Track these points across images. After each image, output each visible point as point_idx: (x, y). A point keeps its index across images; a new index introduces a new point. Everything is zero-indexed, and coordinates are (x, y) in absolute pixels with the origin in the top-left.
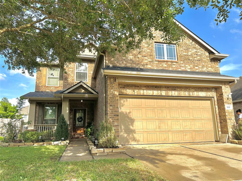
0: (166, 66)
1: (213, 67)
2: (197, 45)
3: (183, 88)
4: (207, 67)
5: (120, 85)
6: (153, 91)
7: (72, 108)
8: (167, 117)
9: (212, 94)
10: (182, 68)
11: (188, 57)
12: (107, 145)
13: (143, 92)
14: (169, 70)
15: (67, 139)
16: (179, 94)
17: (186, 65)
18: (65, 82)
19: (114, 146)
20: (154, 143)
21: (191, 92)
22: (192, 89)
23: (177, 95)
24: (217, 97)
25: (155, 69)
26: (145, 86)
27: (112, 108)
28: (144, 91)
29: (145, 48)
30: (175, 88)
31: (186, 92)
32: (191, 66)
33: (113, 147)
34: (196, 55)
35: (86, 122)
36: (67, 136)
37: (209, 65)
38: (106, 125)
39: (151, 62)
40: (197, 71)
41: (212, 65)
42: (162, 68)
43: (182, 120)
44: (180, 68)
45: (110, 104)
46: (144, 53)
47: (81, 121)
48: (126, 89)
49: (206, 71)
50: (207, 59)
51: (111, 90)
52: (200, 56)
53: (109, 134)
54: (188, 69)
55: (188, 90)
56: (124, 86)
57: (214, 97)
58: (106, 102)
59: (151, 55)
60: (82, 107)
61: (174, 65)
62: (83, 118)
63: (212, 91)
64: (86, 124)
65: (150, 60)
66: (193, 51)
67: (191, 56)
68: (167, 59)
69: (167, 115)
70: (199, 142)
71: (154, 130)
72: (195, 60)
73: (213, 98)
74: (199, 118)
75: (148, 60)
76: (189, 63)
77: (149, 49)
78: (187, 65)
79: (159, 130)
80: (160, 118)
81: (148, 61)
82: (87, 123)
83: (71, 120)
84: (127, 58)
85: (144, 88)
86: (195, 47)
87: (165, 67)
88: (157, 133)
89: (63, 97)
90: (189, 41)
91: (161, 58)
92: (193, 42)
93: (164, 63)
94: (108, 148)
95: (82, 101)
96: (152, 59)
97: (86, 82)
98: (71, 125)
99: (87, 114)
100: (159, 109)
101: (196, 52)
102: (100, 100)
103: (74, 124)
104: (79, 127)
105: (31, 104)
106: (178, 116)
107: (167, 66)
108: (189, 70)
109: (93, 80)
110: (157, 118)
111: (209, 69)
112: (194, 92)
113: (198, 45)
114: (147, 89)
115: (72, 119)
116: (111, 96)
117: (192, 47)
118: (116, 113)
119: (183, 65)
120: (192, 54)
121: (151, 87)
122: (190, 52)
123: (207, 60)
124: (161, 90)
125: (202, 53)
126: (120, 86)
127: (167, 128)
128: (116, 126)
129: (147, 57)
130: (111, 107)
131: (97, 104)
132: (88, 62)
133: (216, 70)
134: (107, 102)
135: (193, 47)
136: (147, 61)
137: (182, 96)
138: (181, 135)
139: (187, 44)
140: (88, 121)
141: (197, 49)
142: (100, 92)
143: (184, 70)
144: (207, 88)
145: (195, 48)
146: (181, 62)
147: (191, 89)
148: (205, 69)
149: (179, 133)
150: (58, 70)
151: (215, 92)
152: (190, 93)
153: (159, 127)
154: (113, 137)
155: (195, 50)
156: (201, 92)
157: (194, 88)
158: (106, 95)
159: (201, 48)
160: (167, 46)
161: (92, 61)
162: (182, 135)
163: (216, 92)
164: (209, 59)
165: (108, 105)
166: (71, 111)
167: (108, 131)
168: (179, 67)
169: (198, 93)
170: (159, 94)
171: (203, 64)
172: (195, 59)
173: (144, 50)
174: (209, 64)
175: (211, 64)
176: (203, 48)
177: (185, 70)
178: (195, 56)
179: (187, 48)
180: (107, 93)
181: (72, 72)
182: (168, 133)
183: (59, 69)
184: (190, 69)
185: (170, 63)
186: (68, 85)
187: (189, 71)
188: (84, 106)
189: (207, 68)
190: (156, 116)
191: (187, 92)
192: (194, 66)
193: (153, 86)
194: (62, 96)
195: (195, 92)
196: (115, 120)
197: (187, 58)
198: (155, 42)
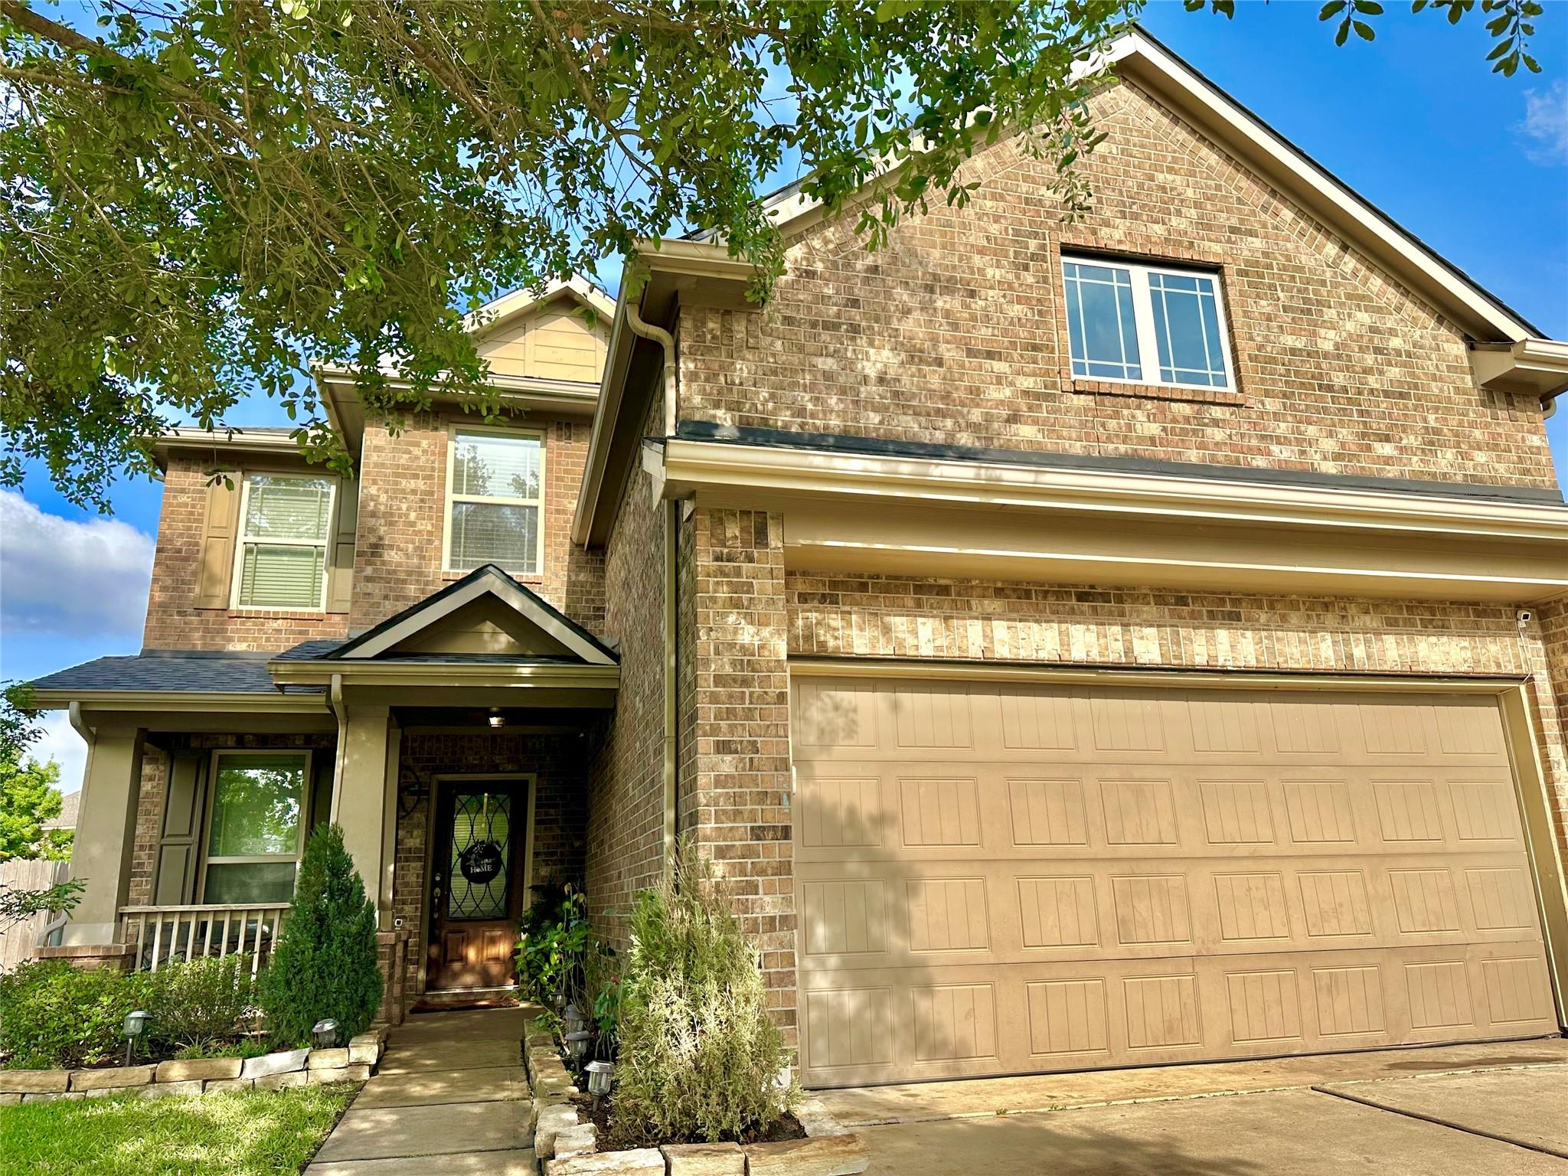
0: (1154, 429)
1: (1502, 442)
2: (1376, 282)
3: (1294, 606)
4: (1458, 445)
5: (800, 579)
6: (1064, 626)
7: (423, 776)
8: (1178, 841)
9: (1517, 656)
10: (1275, 448)
11: (1318, 366)
12: (700, 1114)
13: (988, 637)
14: (1184, 460)
15: (363, 1030)
16: (1271, 651)
17: (1303, 427)
18: (368, 579)
19: (756, 1123)
20: (1080, 1060)
21: (1361, 636)
22: (1367, 612)
23: (1253, 663)
24: (1552, 678)
25: (1073, 451)
26: (999, 585)
27: (732, 771)
28: (995, 623)
29: (991, 293)
30: (1236, 602)
31: (1323, 640)
32: (1344, 433)
33: (752, 1133)
34: (1378, 351)
35: (528, 881)
36: (363, 1003)
37: (1477, 434)
38: (682, 920)
39: (1038, 396)
40: (1390, 475)
41: (1500, 430)
42: (1122, 448)
43: (1300, 865)
44: (1260, 451)
45: (715, 730)
46: (985, 332)
47: (483, 878)
48: (848, 608)
49: (1459, 479)
50: (1459, 384)
51: (727, 615)
52: (1408, 358)
53: (714, 1004)
54: (1325, 459)
55: (1330, 619)
56: (834, 585)
57: (1532, 679)
58: (685, 720)
59: (1035, 348)
60: (495, 769)
61: (1216, 423)
62: (504, 856)
63: (1510, 630)
64: (528, 900)
65: (1027, 383)
66: (1350, 326)
67: (1339, 357)
68: (1163, 380)
69: (1176, 827)
70: (1436, 1040)
71: (1077, 952)
72: (1371, 392)
73: (1523, 688)
74: (1428, 847)
75: (1012, 384)
76: (1325, 410)
77: (1019, 300)
78: (1312, 431)
79: (1122, 950)
80: (1124, 851)
81: (1015, 395)
82: (534, 888)
83: (413, 864)
84: (849, 365)
85: (992, 605)
86: (1363, 298)
87: (1152, 440)
88: (1103, 979)
89: (343, 687)
90: (1319, 249)
91: (1118, 372)
92: (1347, 257)
93: (1139, 407)
94: (702, 1139)
95: (494, 721)
96: (1047, 373)
97: (531, 574)
98: (408, 909)
99: (537, 822)
100: (1113, 773)
101: (1373, 330)
102: (633, 707)
103: (432, 898)
104: (469, 919)
105: (100, 751)
106: (1266, 834)
107: (1164, 429)
108: (1330, 468)
109: (583, 558)
110: (1099, 849)
111: (1481, 457)
112: (1378, 633)
113: (1387, 278)
114: (1014, 615)
115: (419, 859)
116: (728, 670)
117: (1341, 291)
118: (772, 816)
119: (1283, 429)
120: (1345, 345)
121: (1045, 598)
122: (1331, 334)
123: (1457, 390)
124: (1125, 620)
125: (1417, 336)
126: (800, 586)
127: (1181, 931)
128: (772, 929)
129: (1009, 359)
130: (728, 758)
131: (613, 739)
132: (545, 430)
133: (1526, 472)
134: (693, 718)
135: (1349, 296)
136: (1007, 392)
137: (1293, 665)
138: (1297, 985)
139: (1300, 269)
140: (544, 871)
141: (1379, 310)
142: (635, 645)
143: (1292, 467)
144: (1476, 604)
145: (1361, 300)
146: (1267, 401)
147: (1353, 609)
148: (1445, 461)
149: (1276, 970)
150: (326, 495)
151: (1534, 638)
152: (1347, 643)
153: (1121, 923)
154: (747, 1035)
155: (1364, 317)
156: (1433, 639)
157: (1376, 606)
158: (683, 661)
159: (1409, 305)
160: (1153, 280)
161: (577, 425)
162: (1306, 985)
163: (1547, 639)
164: (1474, 383)
165: (705, 744)
166: (410, 801)
167: (703, 980)
168: (1254, 442)
169: (1411, 641)
170: (1115, 653)
171: (1432, 423)
172: (1373, 381)
173: (982, 303)
174: (1472, 425)
175: (1487, 425)
176: (1423, 306)
177: (1299, 467)
178: (1370, 359)
179: (1306, 301)
180: (695, 636)
181: (422, 501)
182: (1194, 974)
183: (333, 488)
184: (1337, 457)
185: (1186, 409)
186: (386, 597)
187: (1333, 476)
188: (510, 760)
189: (1465, 456)
190: (1092, 830)
191: (1328, 636)
192: (1364, 435)
193: (1060, 585)
194: (336, 684)
195: (1390, 640)
196: (762, 872)
197: (1313, 377)
198: (1067, 250)
